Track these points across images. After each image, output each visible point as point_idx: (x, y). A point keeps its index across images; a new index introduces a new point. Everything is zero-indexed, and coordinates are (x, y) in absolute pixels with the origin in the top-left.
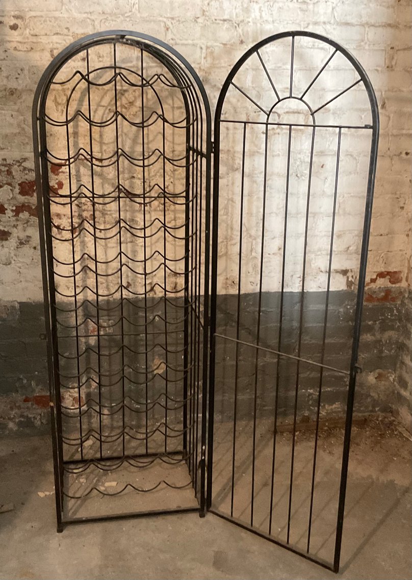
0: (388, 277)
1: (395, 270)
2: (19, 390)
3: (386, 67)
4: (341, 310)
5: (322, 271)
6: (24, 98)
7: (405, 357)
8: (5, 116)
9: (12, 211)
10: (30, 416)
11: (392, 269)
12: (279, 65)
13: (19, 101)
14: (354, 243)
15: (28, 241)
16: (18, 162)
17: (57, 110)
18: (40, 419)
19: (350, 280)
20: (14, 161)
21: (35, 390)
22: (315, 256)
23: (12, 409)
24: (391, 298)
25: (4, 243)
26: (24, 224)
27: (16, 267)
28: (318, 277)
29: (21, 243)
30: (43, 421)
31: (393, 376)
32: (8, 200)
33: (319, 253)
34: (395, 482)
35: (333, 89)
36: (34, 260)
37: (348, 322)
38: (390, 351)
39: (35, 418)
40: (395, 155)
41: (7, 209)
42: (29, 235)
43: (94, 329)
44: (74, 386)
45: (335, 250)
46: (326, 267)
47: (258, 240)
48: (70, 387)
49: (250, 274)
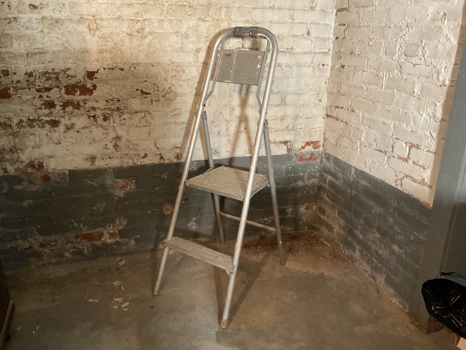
0: (312, 145)
1: (316, 140)
2: (72, 230)
3: (310, 8)
4: (284, 167)
5: (272, 142)
6: (66, 25)
7: (322, 194)
8: (53, 38)
9: (60, 106)
10: (80, 247)
11: (314, 140)
12: (242, 5)
13: (63, 27)
14: (292, 123)
15: (73, 127)
16: (64, 71)
17: (90, 34)
18: (87, 249)
19: (289, 148)
20: (60, 70)
21: (83, 230)
23: (67, 243)
24: (314, 158)
25: (56, 129)
26: (69, 115)
27: (65, 145)
29: (68, 129)
30: (89, 250)
31: (315, 207)
32: (57, 98)
34: (324, 274)
35: (276, 22)
36: (77, 140)
37: (288, 174)
38: (313, 191)
39: (83, 249)
40: (316, 66)
41: (56, 105)
42: (73, 123)
43: (122, 186)
44: (110, 225)
45: (280, 128)
46: (274, 140)
47: (231, 123)
48: (108, 226)
49: (226, 145)
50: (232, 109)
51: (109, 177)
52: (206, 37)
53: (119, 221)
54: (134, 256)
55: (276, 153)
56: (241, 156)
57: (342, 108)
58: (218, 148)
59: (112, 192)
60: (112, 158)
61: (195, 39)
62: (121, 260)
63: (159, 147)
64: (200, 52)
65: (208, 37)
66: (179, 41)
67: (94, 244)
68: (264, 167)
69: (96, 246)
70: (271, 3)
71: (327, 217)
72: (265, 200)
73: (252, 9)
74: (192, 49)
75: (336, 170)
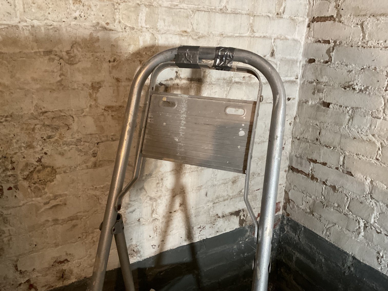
3: (276, 14)
5: (219, 217)
12: (175, 3)
19: (242, 219)
22: (214, 203)
28: (216, 224)
33: (216, 201)
35: (230, 34)
37: (240, 255)
45: (231, 195)
46: (223, 212)
47: (159, 201)
49: (151, 237)
50: (160, 179)
52: (112, 60)
55: (225, 230)
56: (174, 248)
57: (325, 164)
58: (138, 244)
61: (89, 65)
63: (23, 270)
64: (101, 90)
65: (114, 61)
66: (55, 70)
68: (208, 254)
70: (222, 4)
73: (193, 11)
74: (84, 85)
75: (311, 248)
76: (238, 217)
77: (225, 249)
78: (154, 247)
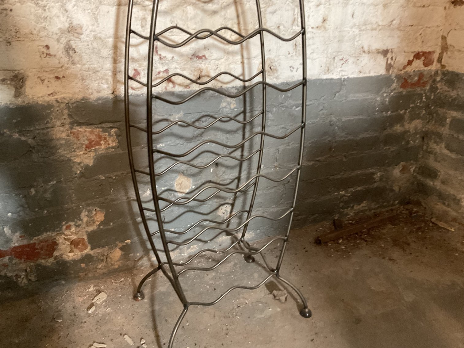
0: (423, 58)
1: (429, 50)
4: (378, 99)
5: (364, 52)
7: (433, 145)
10: (9, 274)
11: (426, 49)
14: (399, 15)
18: (26, 276)
19: (389, 62)
21: (11, 239)
22: (360, 31)
24: (422, 83)
28: (361, 59)
30: (30, 278)
31: (414, 168)
33: (363, 28)
37: (382, 112)
39: (17, 276)
43: (90, 143)
44: (70, 226)
45: (380, 24)
46: (369, 46)
48: (64, 227)
49: (290, 55)
51: (58, 123)
53: (87, 216)
54: (122, 279)
55: (369, 73)
58: (276, 59)
59: (68, 156)
60: (63, 80)
62: (99, 292)
63: (163, 55)
67: (39, 265)
68: (348, 99)
69: (44, 268)
71: (443, 182)
72: (344, 160)
76: (386, 58)
77: (367, 98)
78: (292, 68)
